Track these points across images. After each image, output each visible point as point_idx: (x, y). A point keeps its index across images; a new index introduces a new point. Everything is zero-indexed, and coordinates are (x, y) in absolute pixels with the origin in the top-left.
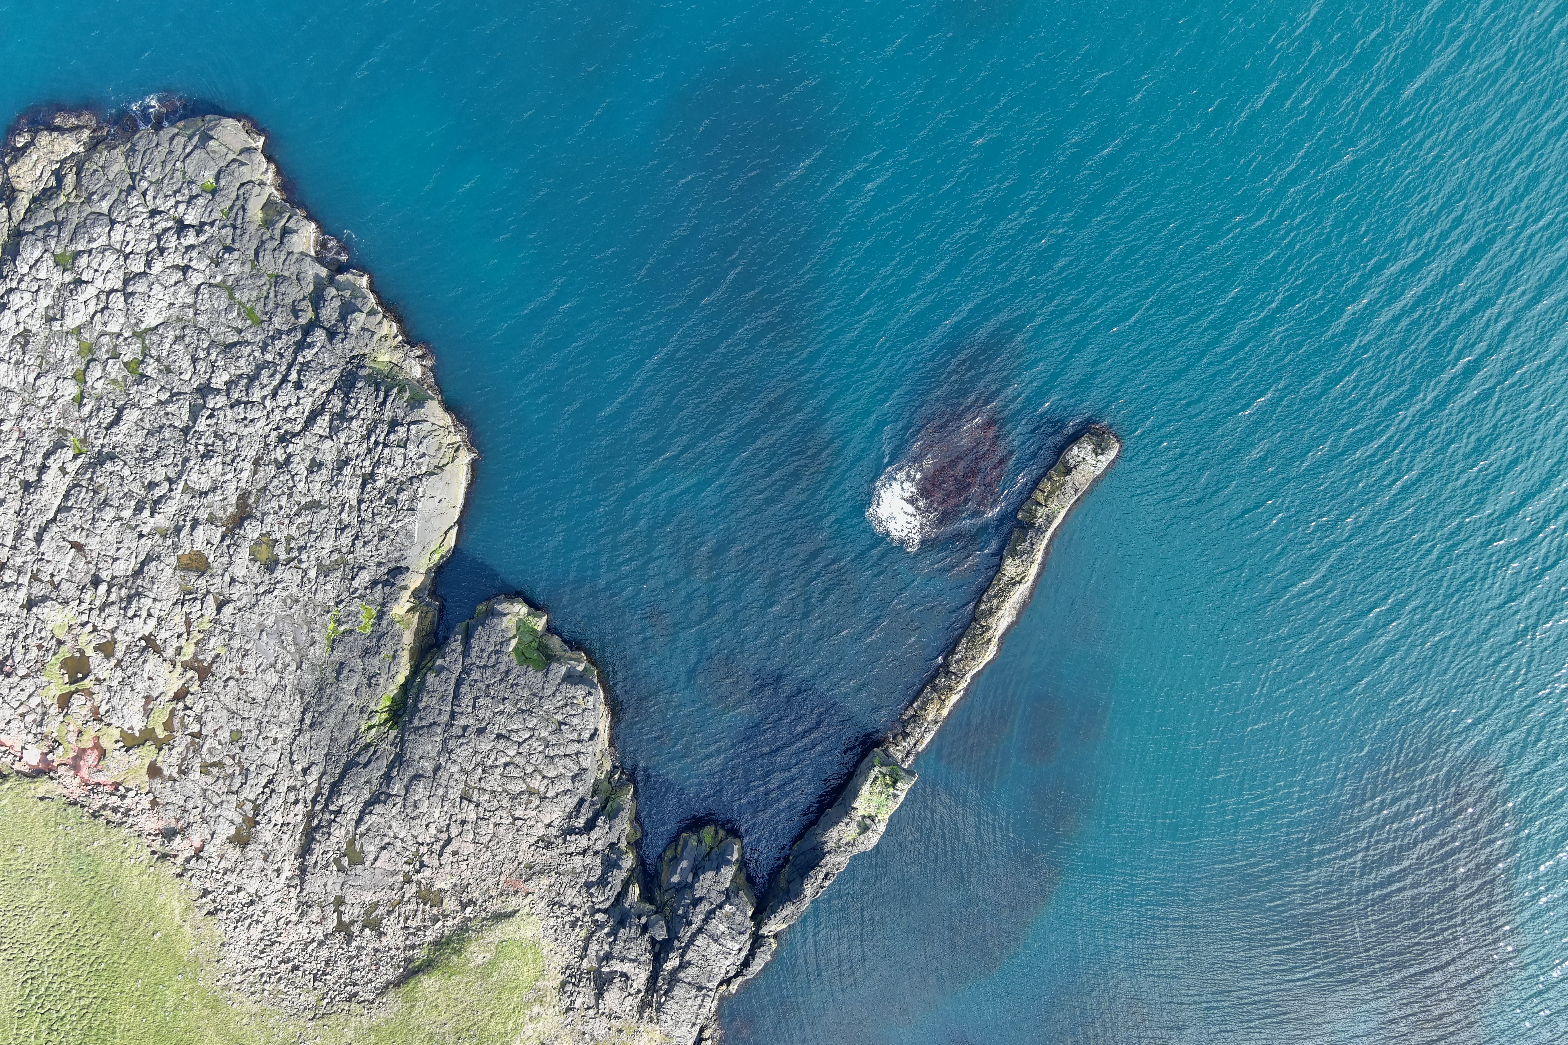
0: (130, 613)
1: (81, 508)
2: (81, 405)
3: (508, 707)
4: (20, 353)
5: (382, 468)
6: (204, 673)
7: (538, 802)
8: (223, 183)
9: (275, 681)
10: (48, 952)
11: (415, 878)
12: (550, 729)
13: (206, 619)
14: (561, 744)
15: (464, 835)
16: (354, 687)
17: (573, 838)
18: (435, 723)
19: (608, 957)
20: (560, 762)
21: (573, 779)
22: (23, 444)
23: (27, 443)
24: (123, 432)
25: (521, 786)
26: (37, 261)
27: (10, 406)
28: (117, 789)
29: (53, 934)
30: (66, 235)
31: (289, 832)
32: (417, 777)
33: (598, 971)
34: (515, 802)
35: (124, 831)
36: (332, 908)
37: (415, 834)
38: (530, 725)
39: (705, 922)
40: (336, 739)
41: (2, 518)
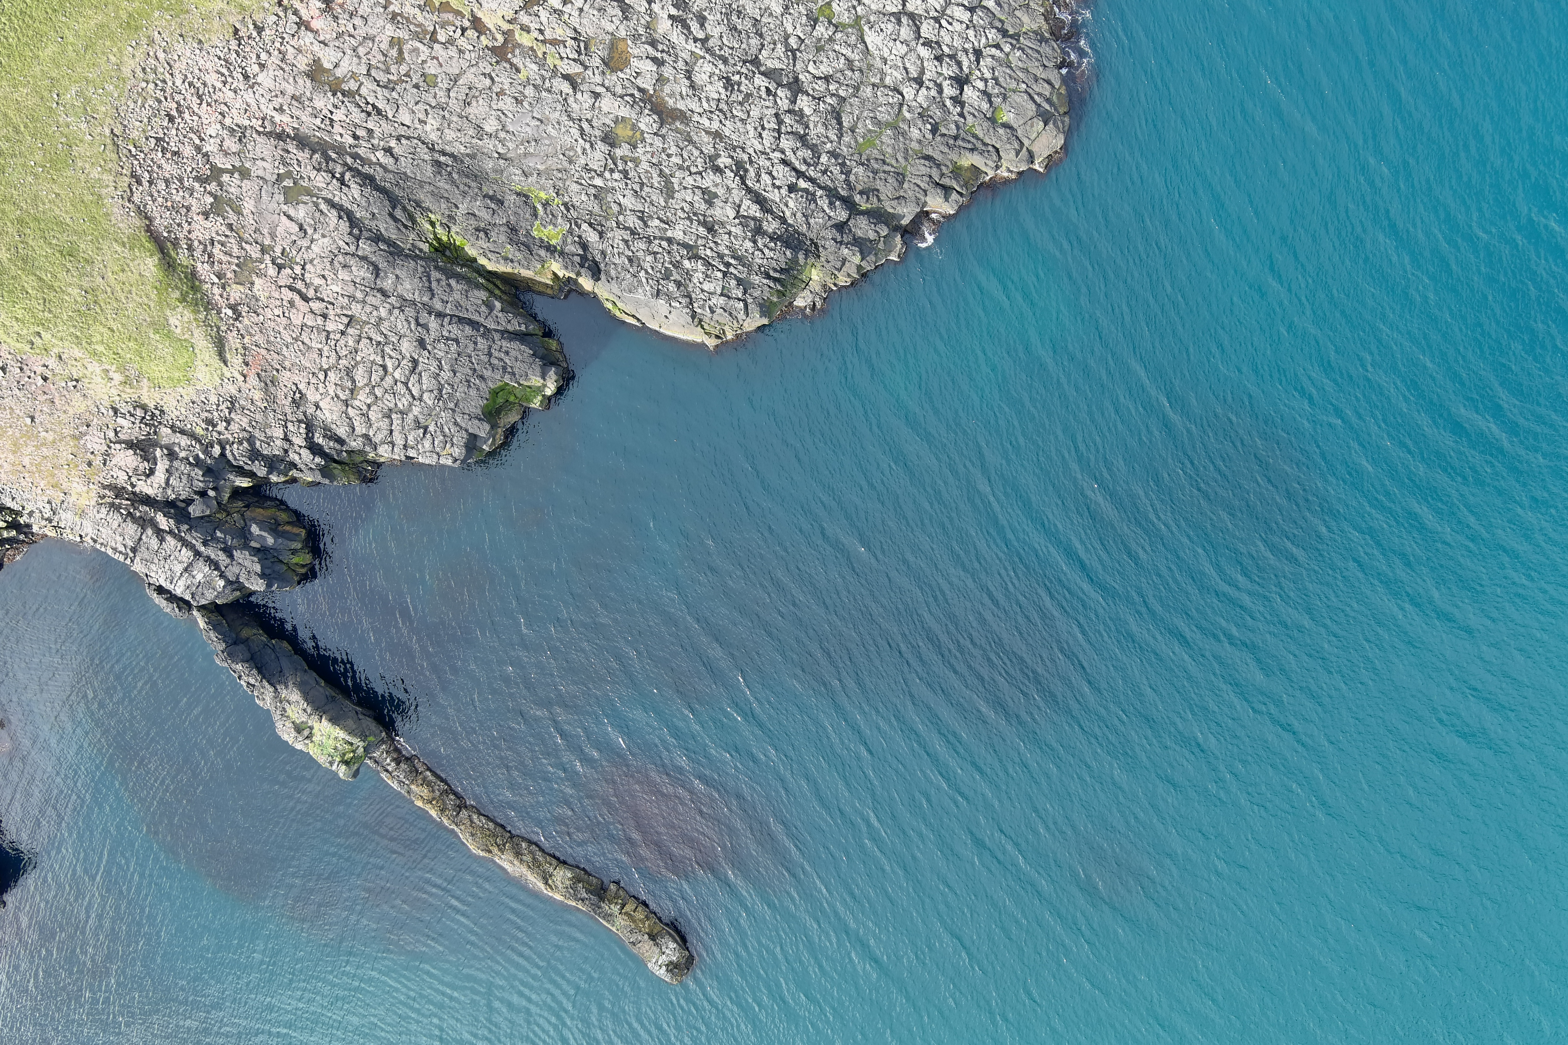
3: (446, 375)
5: (703, 269)
6: (500, 53)
8: (1001, 131)
9: (488, 128)
11: (267, 257)
12: (420, 417)
13: (558, 62)
14: (403, 427)
15: (311, 316)
16: (477, 213)
17: (303, 431)
18: (433, 295)
19: (172, 455)
20: (385, 424)
21: (366, 436)
25: (361, 381)
31: (323, 126)
32: (377, 271)
33: (156, 444)
34: (343, 373)
36: (238, 164)
37: (315, 262)
38: (426, 396)
39: (208, 559)
40: (422, 187)
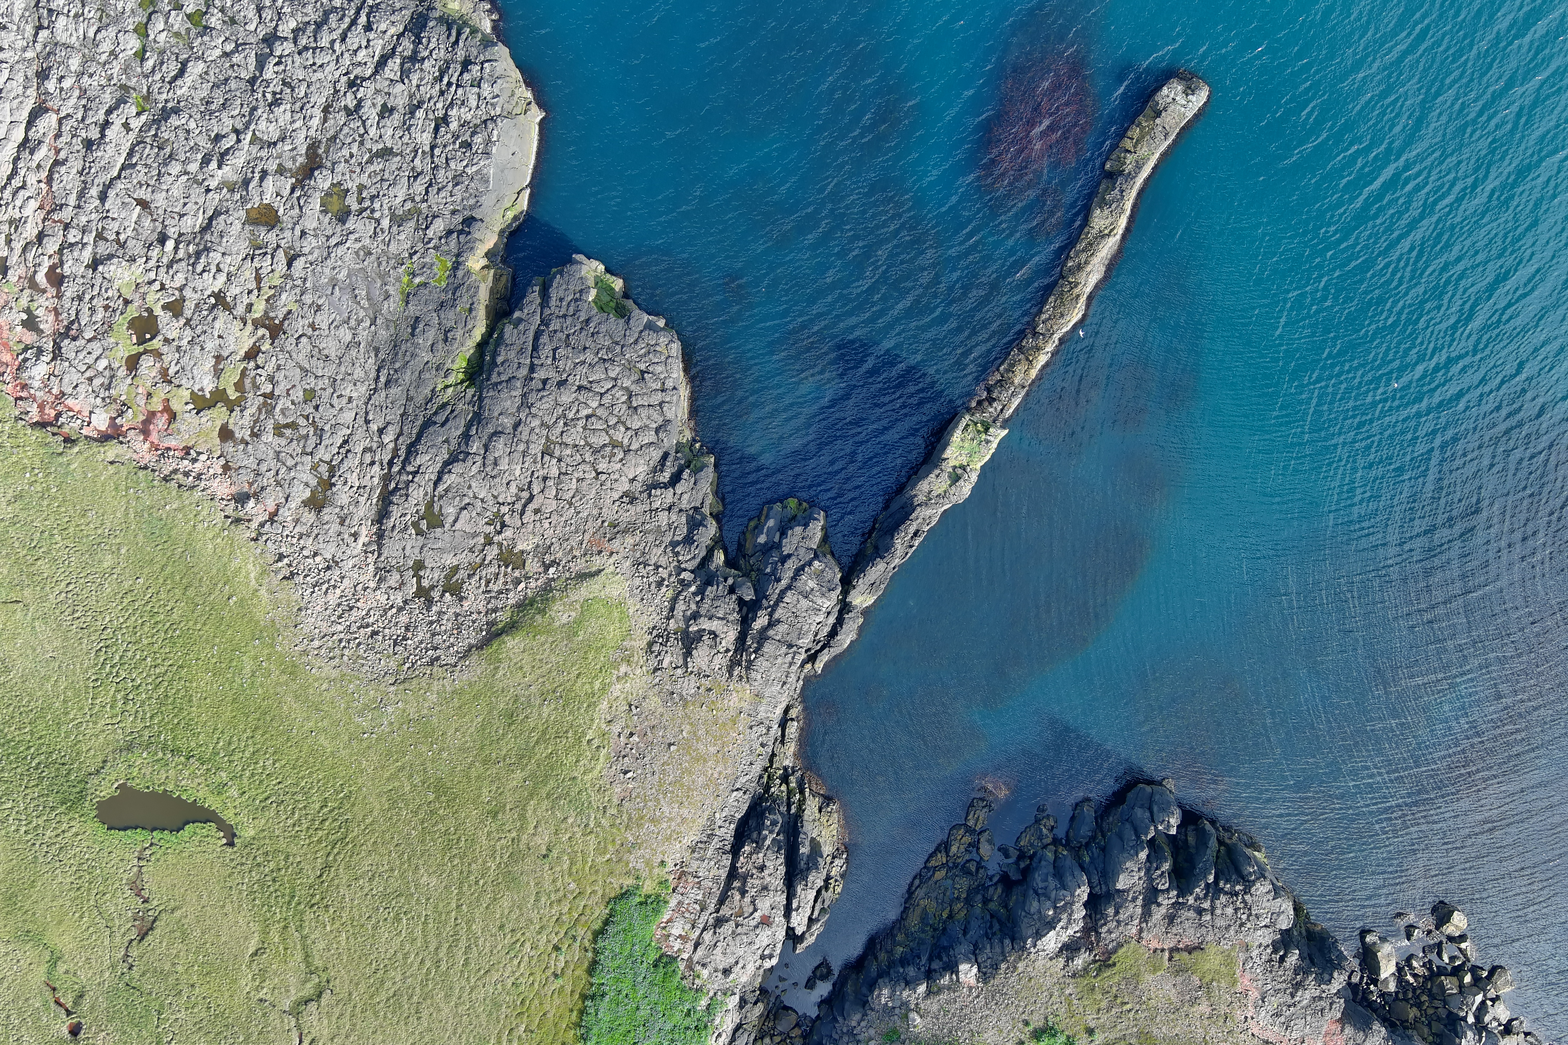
0: (199, 268)
1: (146, 165)
2: (143, 60)
3: (589, 357)
4: (80, 5)
5: (456, 109)
6: (276, 331)
7: (621, 455)
9: (349, 337)
10: (121, 620)
11: (496, 539)
12: (632, 378)
13: (277, 274)
14: (644, 394)
15: (547, 491)
16: (430, 343)
17: (658, 492)
18: (514, 378)
19: (695, 616)
20: (643, 412)
21: (657, 431)
22: (84, 102)
23: (88, 101)
24: (188, 85)
25: (604, 439)
27: (71, 61)
28: (188, 453)
29: (126, 601)
31: (366, 495)
32: (496, 433)
33: (685, 633)
34: (599, 456)
35: (197, 494)
36: (411, 573)
37: (496, 494)
38: (612, 374)
39: (794, 578)
40: (412, 398)
41: (65, 178)
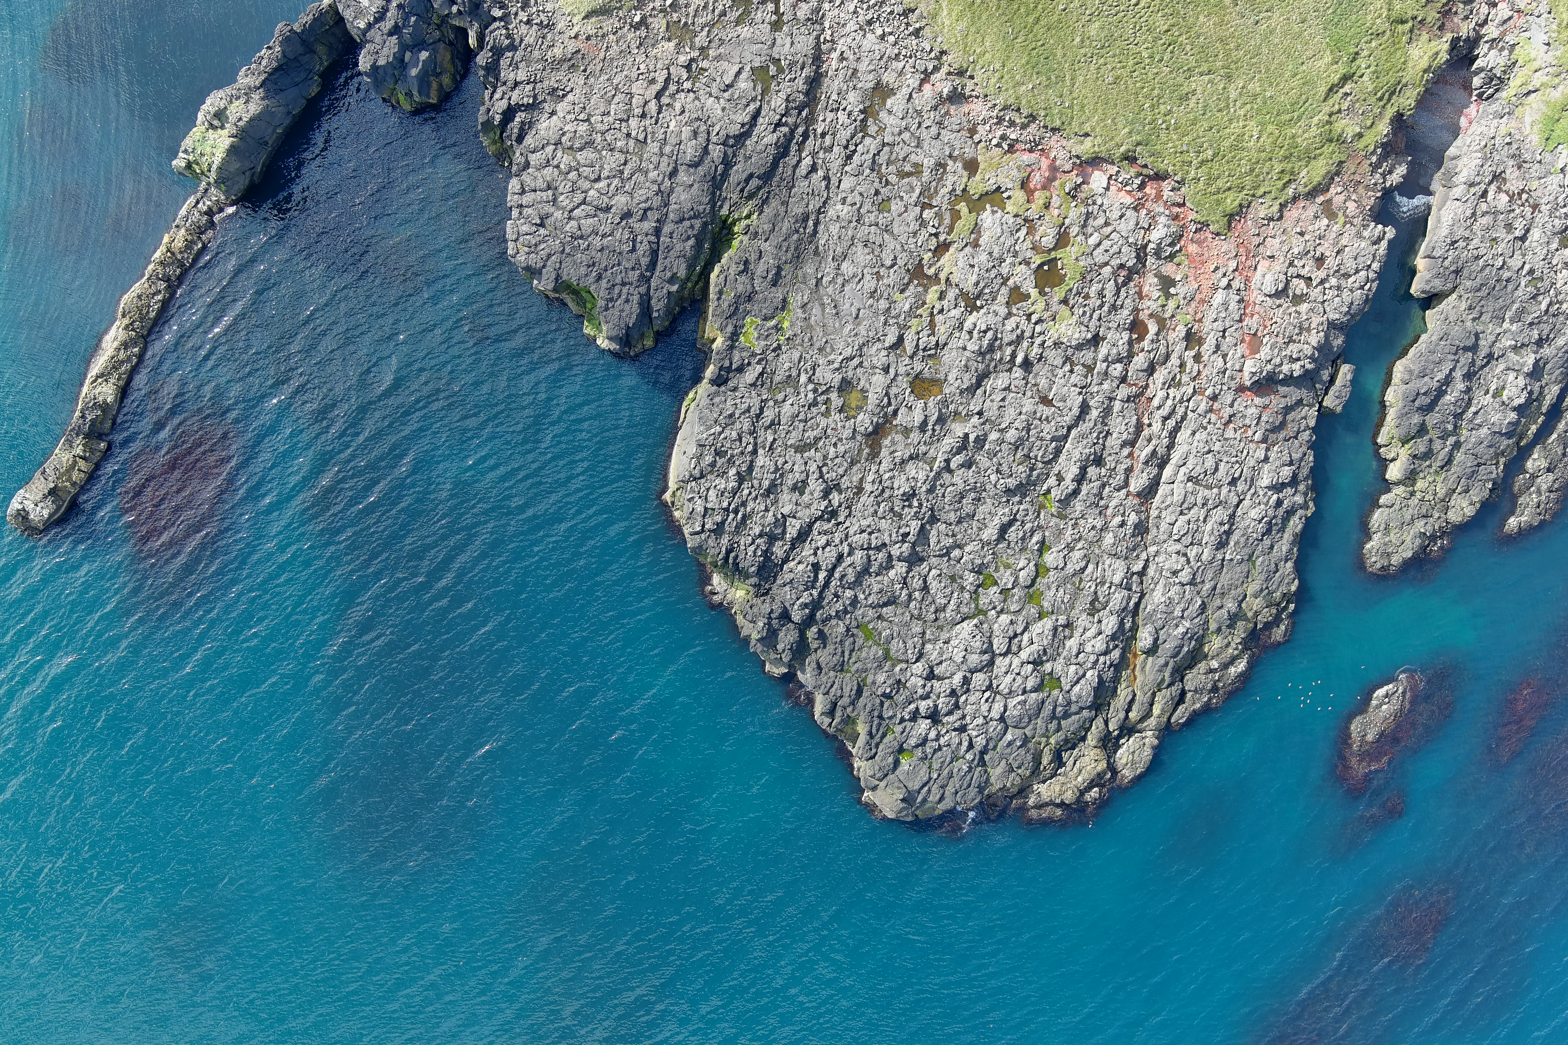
0: (990, 335)
1: (1042, 440)
2: (1042, 543)
3: (597, 242)
4: (1099, 593)
5: (730, 488)
6: (917, 272)
7: (564, 139)
8: (891, 760)
9: (844, 266)
11: (697, 54)
12: (552, 219)
13: (913, 330)
14: (540, 203)
15: (642, 102)
16: (763, 260)
17: (525, 101)
18: (677, 223)
20: (541, 184)
21: (527, 165)
22: (1102, 503)
23: (1098, 504)
24: (999, 517)
25: (581, 156)
26: (1077, 682)
27: (1112, 541)
28: (1011, 146)
30: (1048, 708)
31: (831, 102)
32: (695, 165)
34: (587, 139)
35: (1000, 101)
36: (785, 18)
37: (697, 102)
38: (573, 223)
39: (385, 10)
40: (783, 204)
41: (1123, 428)
